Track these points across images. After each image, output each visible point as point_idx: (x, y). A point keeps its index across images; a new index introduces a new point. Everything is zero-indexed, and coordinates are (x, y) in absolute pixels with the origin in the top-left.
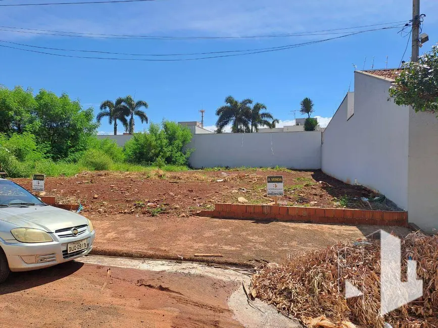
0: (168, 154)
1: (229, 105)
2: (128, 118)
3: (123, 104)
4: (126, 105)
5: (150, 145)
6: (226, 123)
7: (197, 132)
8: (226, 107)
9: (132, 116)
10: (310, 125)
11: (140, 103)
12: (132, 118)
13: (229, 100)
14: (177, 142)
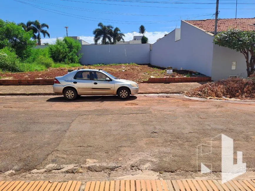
0: (70, 57)
1: (100, 28)
2: (37, 34)
3: (32, 25)
4: (34, 26)
5: (60, 51)
6: (99, 39)
7: (83, 44)
8: (99, 29)
9: (39, 33)
10: (144, 40)
11: (44, 25)
12: (39, 34)
13: (100, 25)
14: (74, 50)
